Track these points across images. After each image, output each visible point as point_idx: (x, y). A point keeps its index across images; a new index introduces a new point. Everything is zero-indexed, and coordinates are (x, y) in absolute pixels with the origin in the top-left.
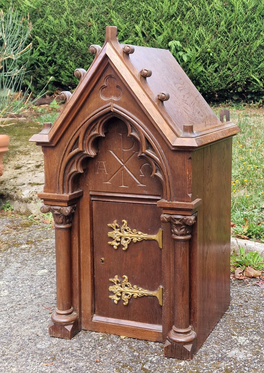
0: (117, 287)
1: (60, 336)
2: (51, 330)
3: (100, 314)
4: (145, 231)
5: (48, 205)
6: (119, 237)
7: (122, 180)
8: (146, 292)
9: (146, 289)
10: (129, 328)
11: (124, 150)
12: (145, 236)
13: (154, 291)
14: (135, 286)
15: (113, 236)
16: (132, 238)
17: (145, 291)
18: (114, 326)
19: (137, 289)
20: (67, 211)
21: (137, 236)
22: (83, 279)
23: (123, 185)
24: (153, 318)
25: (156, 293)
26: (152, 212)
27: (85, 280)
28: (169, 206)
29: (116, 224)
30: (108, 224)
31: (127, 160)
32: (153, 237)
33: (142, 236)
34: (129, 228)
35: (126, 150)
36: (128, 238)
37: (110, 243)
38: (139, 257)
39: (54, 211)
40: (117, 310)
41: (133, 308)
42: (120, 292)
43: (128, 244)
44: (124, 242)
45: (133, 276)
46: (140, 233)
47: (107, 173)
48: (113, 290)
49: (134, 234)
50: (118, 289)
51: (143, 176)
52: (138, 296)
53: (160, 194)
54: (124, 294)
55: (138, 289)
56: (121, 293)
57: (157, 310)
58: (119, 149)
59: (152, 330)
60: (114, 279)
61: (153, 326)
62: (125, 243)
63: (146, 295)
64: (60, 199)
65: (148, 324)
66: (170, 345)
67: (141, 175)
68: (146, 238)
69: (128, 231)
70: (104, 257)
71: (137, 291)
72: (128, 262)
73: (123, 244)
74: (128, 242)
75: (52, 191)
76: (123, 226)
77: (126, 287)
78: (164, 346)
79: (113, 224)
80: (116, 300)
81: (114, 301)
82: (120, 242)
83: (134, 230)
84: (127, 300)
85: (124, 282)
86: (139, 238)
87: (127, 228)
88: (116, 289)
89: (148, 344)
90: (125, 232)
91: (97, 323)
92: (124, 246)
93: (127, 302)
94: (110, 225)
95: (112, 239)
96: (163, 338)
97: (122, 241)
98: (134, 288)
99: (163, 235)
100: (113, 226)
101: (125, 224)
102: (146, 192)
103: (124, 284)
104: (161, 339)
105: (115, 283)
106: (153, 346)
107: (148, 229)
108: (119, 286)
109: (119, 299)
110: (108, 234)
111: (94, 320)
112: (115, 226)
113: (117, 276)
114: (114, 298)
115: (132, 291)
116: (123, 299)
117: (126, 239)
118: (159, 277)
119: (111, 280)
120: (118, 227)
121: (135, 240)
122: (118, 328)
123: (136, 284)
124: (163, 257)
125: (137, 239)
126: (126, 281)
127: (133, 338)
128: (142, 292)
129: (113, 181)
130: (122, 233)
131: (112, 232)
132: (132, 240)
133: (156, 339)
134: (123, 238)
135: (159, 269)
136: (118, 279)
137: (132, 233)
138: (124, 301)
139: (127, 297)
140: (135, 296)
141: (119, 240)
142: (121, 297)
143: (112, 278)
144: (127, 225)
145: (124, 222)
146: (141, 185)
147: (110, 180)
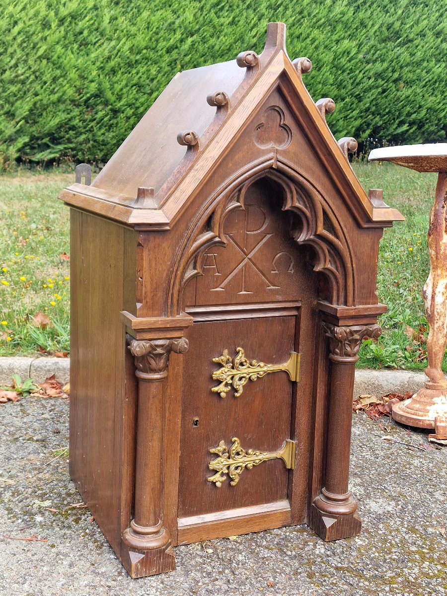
0: (222, 461)
1: (156, 572)
2: (138, 568)
3: (188, 513)
4: (268, 360)
5: (146, 339)
6: (231, 376)
7: (242, 283)
8: (266, 456)
9: (265, 450)
10: (242, 519)
11: (248, 232)
12: (270, 368)
13: (276, 450)
14: (250, 451)
15: (220, 377)
16: (251, 374)
17: (265, 454)
18: (215, 524)
19: (254, 454)
20: (186, 346)
21: (258, 369)
23: (243, 290)
24: (272, 493)
25: (284, 452)
26: (280, 328)
28: (353, 314)
29: (228, 357)
30: (214, 359)
31: (252, 250)
32: (283, 366)
33: (265, 369)
34: (247, 359)
35: (252, 233)
36: (245, 375)
37: (215, 389)
38: (257, 402)
39: (156, 350)
40: (216, 497)
41: (243, 486)
42: (228, 466)
43: (243, 386)
44: (239, 383)
45: (246, 435)
46: (262, 364)
47: (217, 274)
48: (216, 467)
49: (254, 367)
50: (225, 463)
51: (277, 272)
52: (254, 464)
53: (300, 299)
56: (228, 468)
57: (280, 479)
58: (241, 232)
59: (276, 512)
60: (219, 448)
61: (274, 506)
62: (240, 385)
63: (267, 460)
64: (178, 325)
65: (265, 505)
66: (336, 522)
67: (272, 272)
69: (245, 364)
70: (198, 415)
71: (254, 458)
72: (239, 414)
73: (237, 387)
74: (243, 382)
75: (156, 312)
76: (238, 358)
77: (236, 457)
78: (328, 527)
79: (222, 357)
80: (220, 482)
81: (217, 483)
82: (231, 385)
83: (254, 362)
84: (237, 476)
85: (234, 448)
86: (261, 373)
87: (244, 361)
88: (222, 463)
89: (277, 535)
90: (240, 367)
91: (188, 529)
92: (239, 389)
93: (237, 480)
94: (217, 359)
95: (219, 382)
96: (293, 517)
97: (235, 383)
98: (249, 455)
99: (301, 362)
100: (222, 360)
101: (240, 355)
102: (280, 298)
103: (234, 452)
104: (289, 521)
105: (220, 454)
106: (288, 534)
107: (272, 356)
108: (225, 457)
109: (225, 478)
110: (213, 376)
111: (181, 527)
112: (226, 360)
113: (223, 441)
114: (217, 480)
115: (246, 459)
116: (231, 477)
117: (240, 379)
118: (285, 427)
119: (212, 450)
120: (231, 360)
121: (254, 377)
122: (223, 527)
123: (250, 447)
124: (299, 394)
125: (258, 374)
126: (237, 447)
127: (246, 535)
128: (261, 457)
129: (226, 285)
130: (235, 370)
131: (220, 371)
132: (250, 378)
133: (281, 522)
134: (237, 378)
135: (286, 414)
136: (224, 447)
137: (250, 366)
138: (232, 480)
139: (238, 471)
140: (250, 466)
141: (231, 382)
142: (228, 474)
143: (215, 447)
144: (243, 355)
145: (239, 351)
146: (272, 287)
147: (223, 285)
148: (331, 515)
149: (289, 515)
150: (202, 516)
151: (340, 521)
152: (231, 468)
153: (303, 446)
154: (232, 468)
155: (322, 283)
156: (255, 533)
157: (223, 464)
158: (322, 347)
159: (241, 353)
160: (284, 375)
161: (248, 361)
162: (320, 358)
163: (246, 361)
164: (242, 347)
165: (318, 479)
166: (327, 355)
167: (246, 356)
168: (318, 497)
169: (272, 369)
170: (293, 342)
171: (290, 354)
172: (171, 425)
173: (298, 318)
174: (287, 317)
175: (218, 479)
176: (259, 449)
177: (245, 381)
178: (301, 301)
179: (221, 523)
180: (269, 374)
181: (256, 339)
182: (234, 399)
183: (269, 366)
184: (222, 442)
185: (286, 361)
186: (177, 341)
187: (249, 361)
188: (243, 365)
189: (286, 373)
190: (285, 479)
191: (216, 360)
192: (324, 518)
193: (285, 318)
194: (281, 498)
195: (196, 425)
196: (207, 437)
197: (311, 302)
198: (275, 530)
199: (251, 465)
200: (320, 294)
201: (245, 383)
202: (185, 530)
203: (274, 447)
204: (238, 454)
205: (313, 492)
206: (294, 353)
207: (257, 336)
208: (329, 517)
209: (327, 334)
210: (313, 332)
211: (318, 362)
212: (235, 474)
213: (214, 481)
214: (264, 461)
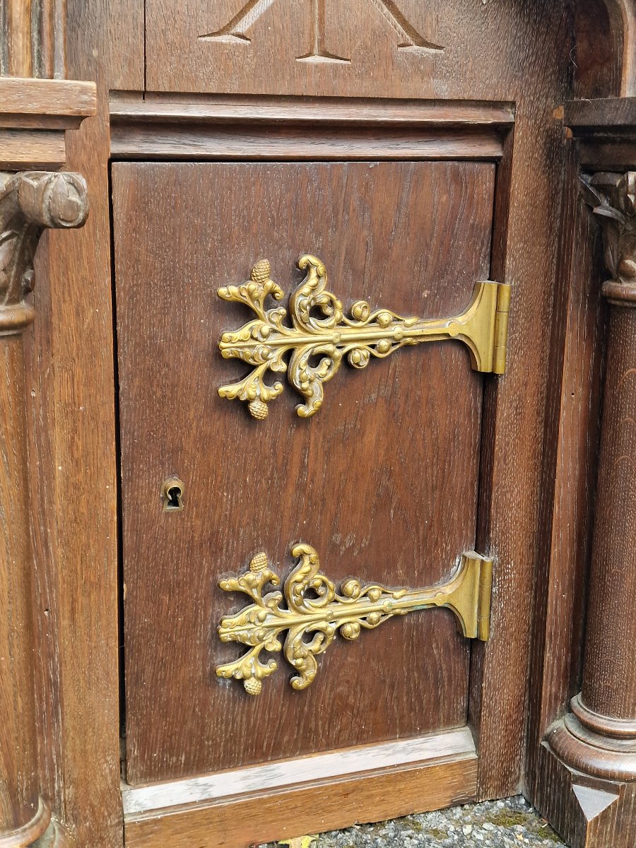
0: (262, 615)
3: (158, 772)
4: (406, 305)
6: (282, 350)
7: (313, 23)
8: (402, 599)
9: (397, 583)
10: (327, 788)
12: (412, 327)
13: (431, 584)
14: (351, 585)
15: (247, 351)
16: (349, 346)
17: (397, 594)
18: (246, 805)
19: (362, 594)
21: (373, 332)
22: (73, 619)
23: (316, 51)
24: (421, 709)
25: (454, 593)
26: (444, 198)
27: (80, 619)
29: (269, 283)
30: (223, 291)
32: (454, 325)
33: (397, 330)
34: (334, 297)
36: (330, 348)
37: (231, 390)
38: (370, 437)
40: (248, 722)
41: (332, 689)
42: (280, 629)
43: (324, 384)
44: (309, 372)
45: (337, 538)
46: (385, 315)
48: (243, 633)
49: (360, 324)
50: (271, 621)
52: (365, 624)
53: (510, 98)
54: (299, 637)
55: (365, 595)
56: (283, 635)
57: (444, 666)
59: (432, 764)
60: (250, 576)
61: (426, 746)
62: (313, 380)
63: (403, 612)
65: (402, 744)
66: (614, 803)
68: (415, 337)
69: (328, 311)
71: (364, 606)
72: (314, 473)
73: (305, 385)
74: (324, 371)
76: (306, 289)
77: (307, 602)
78: (589, 820)
79: (252, 286)
80: (258, 679)
81: (246, 683)
82: (286, 378)
83: (359, 307)
84: (312, 660)
85: (298, 577)
86: (384, 344)
87: (325, 300)
88: (262, 621)
89: (436, 832)
90: (312, 320)
91: (156, 822)
92: (310, 392)
93: (311, 673)
94: (233, 289)
95: (243, 367)
96: (483, 778)
97: (298, 372)
98: (349, 596)
99: (510, 311)
100: (250, 294)
101: (313, 280)
102: (444, 90)
103: (299, 587)
104: (473, 788)
105: (255, 594)
106: (467, 830)
107: (419, 293)
108: (271, 605)
109: (272, 665)
110: (222, 344)
111: (134, 814)
112: (263, 295)
113: (263, 554)
114: (247, 672)
115: (338, 610)
116: (293, 663)
117: (315, 360)
118: (461, 514)
119: (229, 583)
120: (280, 294)
121: (360, 356)
122: (269, 810)
123: (353, 573)
124: (504, 412)
125: (373, 347)
126: (307, 572)
127: (344, 830)
128: (385, 603)
129: (255, 27)
130: (298, 331)
131: (245, 331)
132: (346, 357)
133: (449, 793)
134: (301, 357)
135: (462, 475)
136: (267, 573)
137: (347, 321)
138: (296, 672)
139: (315, 646)
140: (352, 629)
141: (282, 367)
142: (282, 656)
143: (237, 574)
144: (323, 283)
145: (308, 267)
146: (414, 49)
147: (242, 27)
148: (601, 780)
149: (473, 772)
150: (202, 780)
151: (628, 801)
152: (291, 635)
153: (516, 573)
154: (295, 636)
155: (582, 46)
156: (371, 824)
157: (266, 624)
158: (578, 257)
159: (313, 274)
160: (456, 355)
161: (339, 304)
162: (571, 296)
163: (331, 303)
164: (320, 257)
165: (559, 671)
166: (595, 288)
167: (331, 287)
168: (558, 724)
169: (418, 332)
170: (486, 250)
171: (476, 288)
172: (83, 503)
173: (501, 167)
174: (469, 166)
175: (250, 669)
176: (379, 580)
177: (329, 367)
178: (513, 104)
179: (261, 801)
180: (408, 347)
181: (365, 232)
182: (298, 426)
183: (409, 321)
184: (260, 558)
185: (462, 310)
186: (36, 178)
187: (344, 303)
188: (324, 317)
189: (462, 345)
190: (459, 667)
191: (229, 291)
192: (580, 791)
193: (461, 166)
194: (448, 723)
195: (174, 502)
196: (214, 545)
197: (548, 112)
198: (430, 816)
199: (356, 626)
200: (575, 84)
201: (331, 374)
202: (146, 823)
203: (427, 575)
204: (312, 593)
205: (545, 709)
206: (489, 287)
207: (367, 220)
208: (594, 786)
209: (598, 210)
210: (549, 214)
211: (565, 312)
212: (304, 655)
213: (238, 677)
214: (397, 616)
